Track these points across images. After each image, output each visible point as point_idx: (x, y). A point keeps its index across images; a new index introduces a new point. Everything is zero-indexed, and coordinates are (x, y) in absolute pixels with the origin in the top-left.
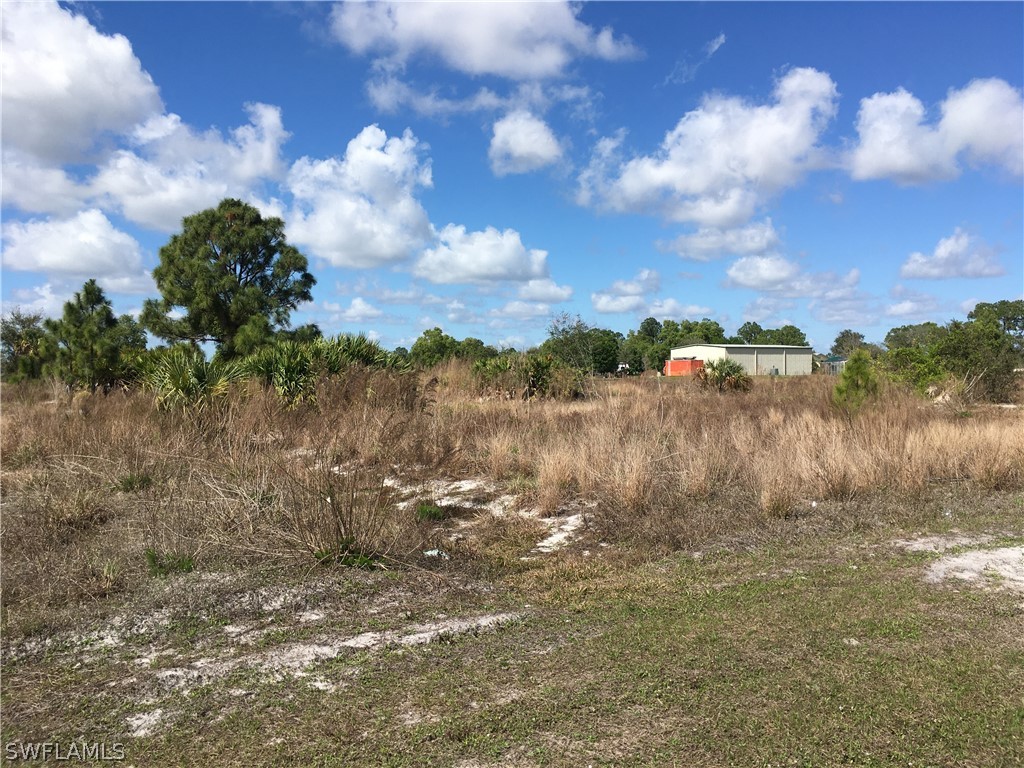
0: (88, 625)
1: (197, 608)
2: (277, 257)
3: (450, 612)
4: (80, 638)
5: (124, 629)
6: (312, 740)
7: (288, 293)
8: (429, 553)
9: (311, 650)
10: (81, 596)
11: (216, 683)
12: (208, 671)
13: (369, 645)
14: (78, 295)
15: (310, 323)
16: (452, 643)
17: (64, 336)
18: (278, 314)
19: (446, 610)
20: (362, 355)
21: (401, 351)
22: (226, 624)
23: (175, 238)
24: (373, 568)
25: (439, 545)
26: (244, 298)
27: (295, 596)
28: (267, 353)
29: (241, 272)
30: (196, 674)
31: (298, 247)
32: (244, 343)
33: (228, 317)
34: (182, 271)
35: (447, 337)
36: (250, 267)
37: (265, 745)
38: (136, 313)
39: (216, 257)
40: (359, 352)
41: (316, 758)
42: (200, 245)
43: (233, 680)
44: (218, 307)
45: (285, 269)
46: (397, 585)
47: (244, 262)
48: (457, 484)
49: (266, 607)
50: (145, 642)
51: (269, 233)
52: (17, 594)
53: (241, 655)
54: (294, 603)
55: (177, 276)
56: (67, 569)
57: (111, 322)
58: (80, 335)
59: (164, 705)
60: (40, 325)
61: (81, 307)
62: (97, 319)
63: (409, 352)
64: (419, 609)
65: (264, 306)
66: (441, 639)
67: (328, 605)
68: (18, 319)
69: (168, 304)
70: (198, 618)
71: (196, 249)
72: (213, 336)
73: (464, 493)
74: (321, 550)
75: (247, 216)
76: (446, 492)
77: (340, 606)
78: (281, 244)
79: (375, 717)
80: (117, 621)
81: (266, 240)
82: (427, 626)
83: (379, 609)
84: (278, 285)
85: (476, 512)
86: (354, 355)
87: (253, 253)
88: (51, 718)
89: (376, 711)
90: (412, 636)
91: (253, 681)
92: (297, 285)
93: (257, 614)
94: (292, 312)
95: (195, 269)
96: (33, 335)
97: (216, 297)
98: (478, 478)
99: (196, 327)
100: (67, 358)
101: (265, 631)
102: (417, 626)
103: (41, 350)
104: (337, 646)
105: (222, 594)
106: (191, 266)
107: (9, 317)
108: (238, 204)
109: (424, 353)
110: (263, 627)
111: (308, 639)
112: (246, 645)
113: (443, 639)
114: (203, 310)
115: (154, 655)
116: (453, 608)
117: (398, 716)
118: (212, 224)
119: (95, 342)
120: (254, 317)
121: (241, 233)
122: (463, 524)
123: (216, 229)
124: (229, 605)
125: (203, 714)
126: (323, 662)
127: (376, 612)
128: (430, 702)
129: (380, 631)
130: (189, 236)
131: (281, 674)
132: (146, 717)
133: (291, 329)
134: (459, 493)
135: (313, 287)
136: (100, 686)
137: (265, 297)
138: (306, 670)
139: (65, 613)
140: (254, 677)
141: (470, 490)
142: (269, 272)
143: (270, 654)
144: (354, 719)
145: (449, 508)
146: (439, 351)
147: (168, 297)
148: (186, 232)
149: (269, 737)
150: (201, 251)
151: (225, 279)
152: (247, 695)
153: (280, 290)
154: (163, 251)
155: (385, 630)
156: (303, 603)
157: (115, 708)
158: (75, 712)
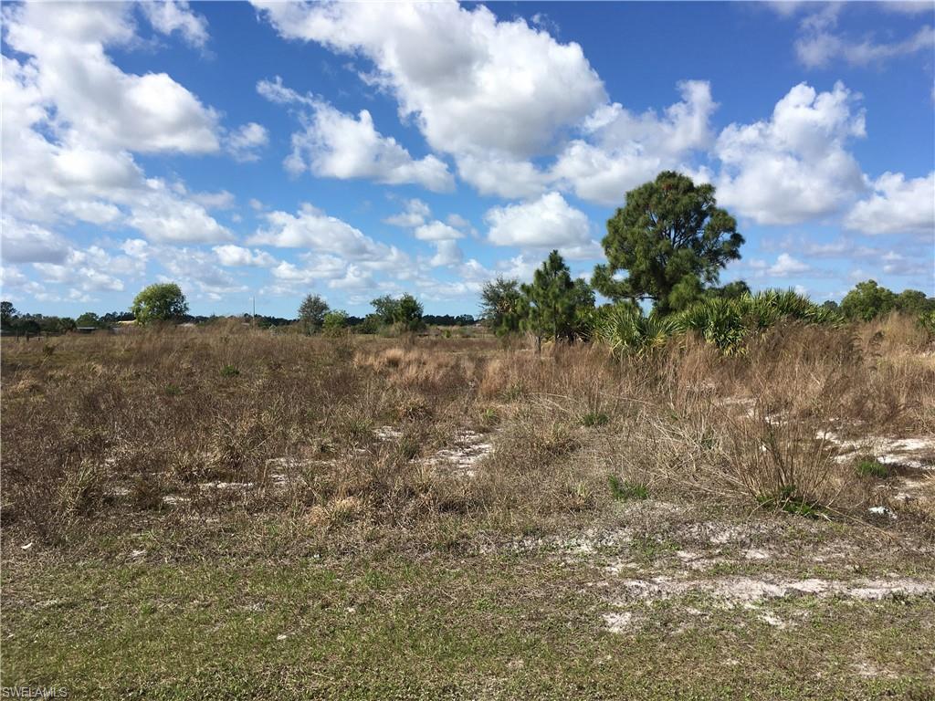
0: (569, 532)
1: (653, 532)
2: (707, 220)
3: (904, 574)
4: (563, 543)
5: (595, 541)
6: (766, 669)
7: (717, 253)
8: (874, 510)
9: (759, 586)
10: (562, 508)
11: (674, 599)
12: (667, 587)
13: (817, 591)
14: (545, 263)
15: (738, 280)
16: (908, 603)
17: (535, 296)
18: (708, 272)
19: (898, 569)
20: (792, 310)
21: (830, 305)
22: (678, 549)
23: (620, 211)
24: (816, 518)
25: (885, 503)
26: (678, 260)
27: (740, 534)
28: (698, 308)
29: (675, 237)
30: (656, 588)
31: (726, 209)
32: (678, 299)
33: (663, 278)
34: (625, 239)
35: (883, 290)
36: (683, 231)
37: (722, 664)
38: (588, 277)
39: (654, 224)
40: (788, 306)
41: (771, 686)
42: (640, 215)
43: (689, 599)
44: (656, 269)
45: (715, 231)
46: (843, 537)
47: (677, 228)
48: (901, 442)
49: (713, 540)
50: (614, 554)
51: (701, 199)
52: (515, 501)
53: (693, 579)
54: (739, 540)
55: (621, 243)
56: (550, 486)
57: (569, 284)
58: (546, 296)
59: (632, 610)
60: (517, 288)
61: (547, 274)
62: (559, 283)
63: (839, 305)
64: (869, 565)
65: (696, 266)
66: (895, 597)
67: (772, 546)
68: (501, 284)
69: (614, 268)
70: (654, 540)
71: (637, 219)
72: (650, 294)
73: (910, 452)
74: (762, 494)
75: (681, 185)
76: (889, 449)
77: (784, 549)
78: (711, 208)
79: (828, 661)
80: (590, 532)
81: (699, 205)
82: (878, 583)
83: (825, 558)
84: (708, 246)
85: (926, 472)
86: (783, 310)
87: (686, 219)
88: (546, 603)
89: (828, 655)
90: (862, 590)
91: (706, 604)
92: (726, 244)
93: (706, 545)
94: (721, 271)
95: (636, 237)
96: (513, 297)
97: (653, 260)
98: (926, 438)
99: (636, 286)
100: (537, 314)
101: (714, 561)
102: (867, 581)
103: (518, 308)
104: (783, 586)
105: (674, 522)
106: (633, 234)
107: (494, 283)
108: (673, 175)
109: (856, 306)
110: (711, 557)
111: (755, 575)
112: (698, 570)
113: (897, 598)
114: (643, 272)
115: (621, 566)
116: (907, 568)
117: (852, 665)
118: (650, 196)
119: (557, 302)
120: (687, 276)
121: (676, 201)
122: (911, 484)
123: (654, 199)
124: (681, 533)
125: (665, 625)
126: (771, 599)
127: (821, 560)
128: (886, 658)
129: (827, 579)
130: (631, 208)
131: (732, 602)
132: (618, 617)
133: (721, 286)
134: (904, 452)
135: (742, 245)
136: (581, 584)
137: (696, 258)
138: (755, 604)
139: (551, 521)
140: (706, 600)
141: (918, 449)
142: (700, 235)
143: (720, 582)
144: (806, 658)
145: (894, 466)
146: (873, 305)
147: (614, 261)
148: (628, 205)
149: (725, 657)
150: (641, 220)
151: (661, 243)
152: (702, 615)
153: (710, 251)
154: (610, 222)
155: (832, 579)
156: (748, 541)
157: (593, 604)
158: (563, 602)
